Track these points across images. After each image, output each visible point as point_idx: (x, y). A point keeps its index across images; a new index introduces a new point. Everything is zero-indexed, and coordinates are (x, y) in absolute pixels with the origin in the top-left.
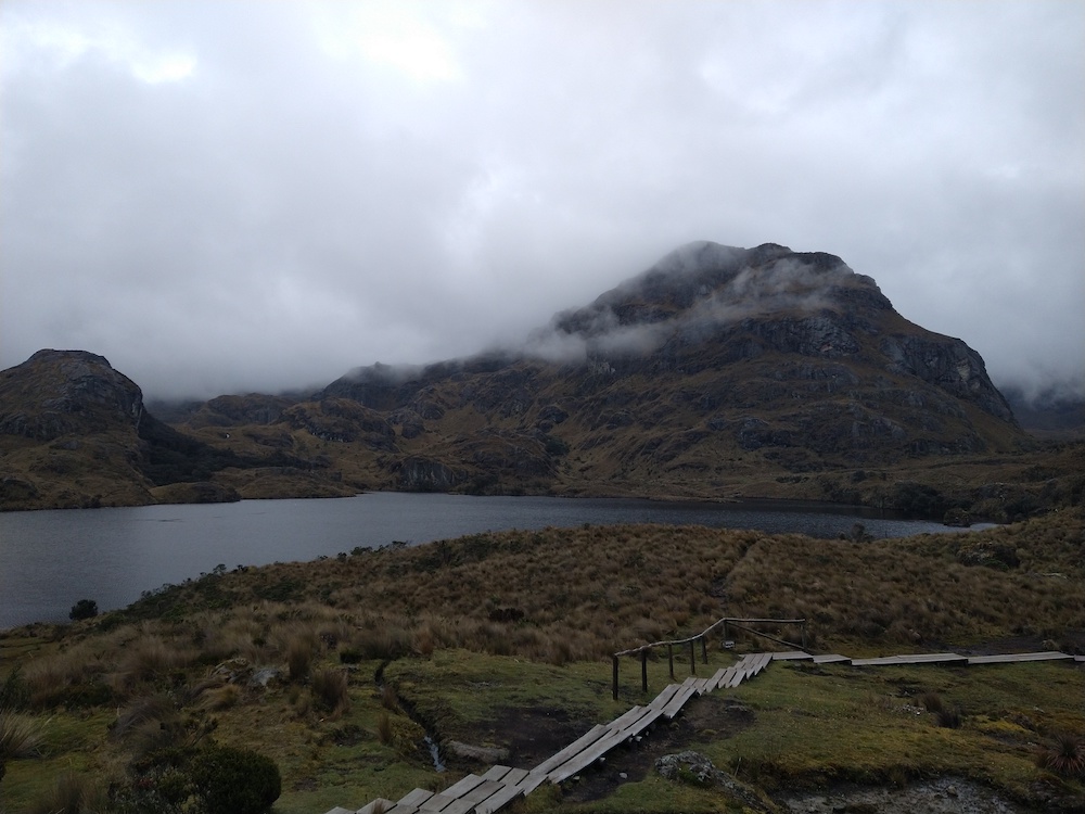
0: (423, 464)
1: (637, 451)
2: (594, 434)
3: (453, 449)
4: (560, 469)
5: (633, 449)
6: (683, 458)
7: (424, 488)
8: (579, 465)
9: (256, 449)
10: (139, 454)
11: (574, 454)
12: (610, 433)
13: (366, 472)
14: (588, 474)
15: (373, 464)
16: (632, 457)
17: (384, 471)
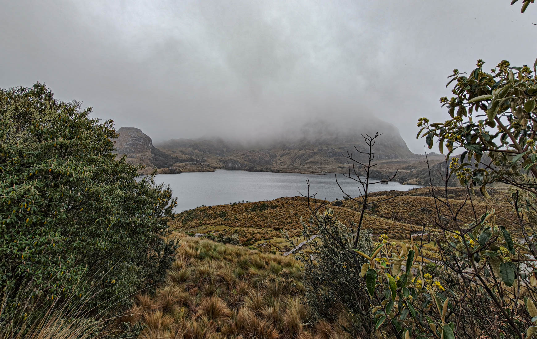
0: (233, 161)
1: (297, 157)
2: (284, 152)
3: (241, 157)
4: (274, 162)
5: (296, 157)
6: (310, 160)
7: (233, 169)
8: (279, 162)
9: (184, 157)
10: (152, 159)
11: (278, 158)
12: (288, 152)
13: (216, 163)
14: (283, 164)
15: (218, 161)
16: (296, 159)
17: (222, 163)
